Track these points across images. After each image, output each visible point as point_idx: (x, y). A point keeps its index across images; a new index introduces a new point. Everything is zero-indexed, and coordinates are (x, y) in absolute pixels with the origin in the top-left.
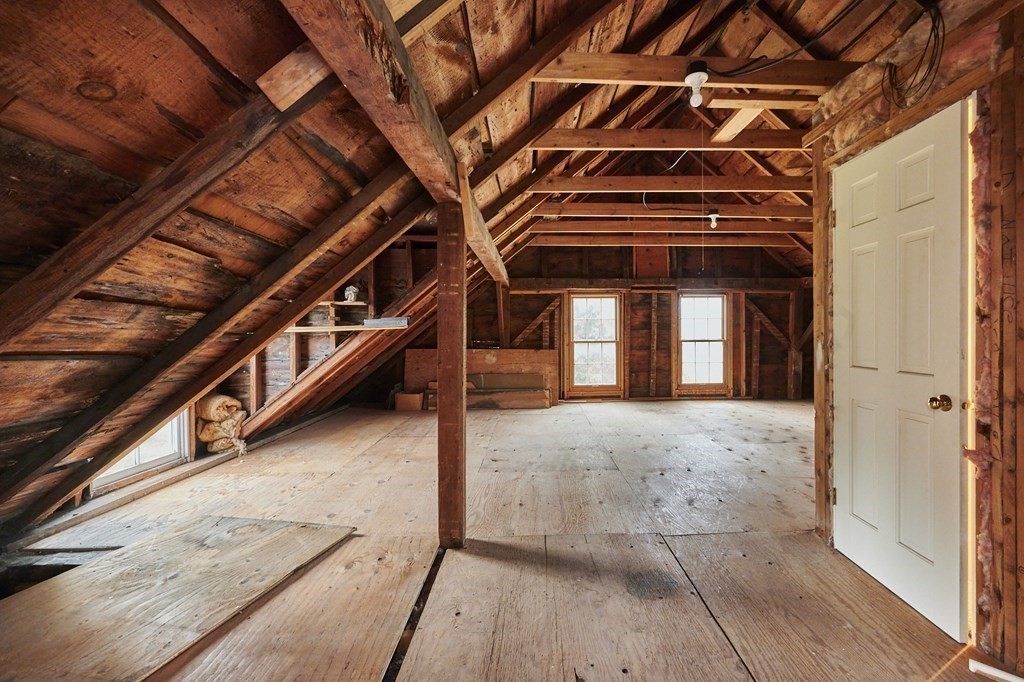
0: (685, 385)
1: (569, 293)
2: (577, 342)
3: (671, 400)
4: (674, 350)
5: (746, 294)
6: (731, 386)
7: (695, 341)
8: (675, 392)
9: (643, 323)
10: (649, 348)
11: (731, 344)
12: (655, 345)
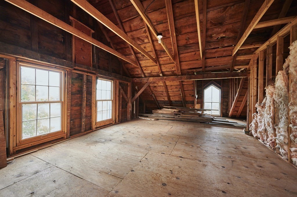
0: (98, 122)
1: (17, 60)
2: (25, 103)
3: (93, 131)
4: (93, 105)
5: (119, 82)
6: (114, 119)
7: (103, 101)
8: (94, 127)
9: (78, 91)
10: (81, 105)
11: (114, 101)
12: (85, 103)
